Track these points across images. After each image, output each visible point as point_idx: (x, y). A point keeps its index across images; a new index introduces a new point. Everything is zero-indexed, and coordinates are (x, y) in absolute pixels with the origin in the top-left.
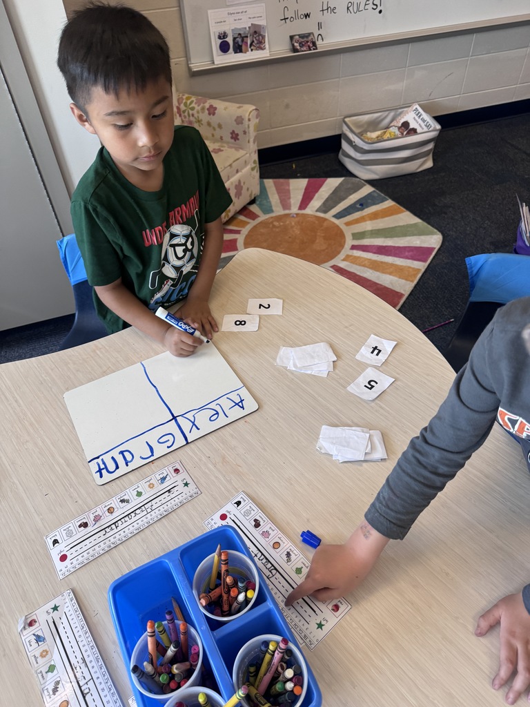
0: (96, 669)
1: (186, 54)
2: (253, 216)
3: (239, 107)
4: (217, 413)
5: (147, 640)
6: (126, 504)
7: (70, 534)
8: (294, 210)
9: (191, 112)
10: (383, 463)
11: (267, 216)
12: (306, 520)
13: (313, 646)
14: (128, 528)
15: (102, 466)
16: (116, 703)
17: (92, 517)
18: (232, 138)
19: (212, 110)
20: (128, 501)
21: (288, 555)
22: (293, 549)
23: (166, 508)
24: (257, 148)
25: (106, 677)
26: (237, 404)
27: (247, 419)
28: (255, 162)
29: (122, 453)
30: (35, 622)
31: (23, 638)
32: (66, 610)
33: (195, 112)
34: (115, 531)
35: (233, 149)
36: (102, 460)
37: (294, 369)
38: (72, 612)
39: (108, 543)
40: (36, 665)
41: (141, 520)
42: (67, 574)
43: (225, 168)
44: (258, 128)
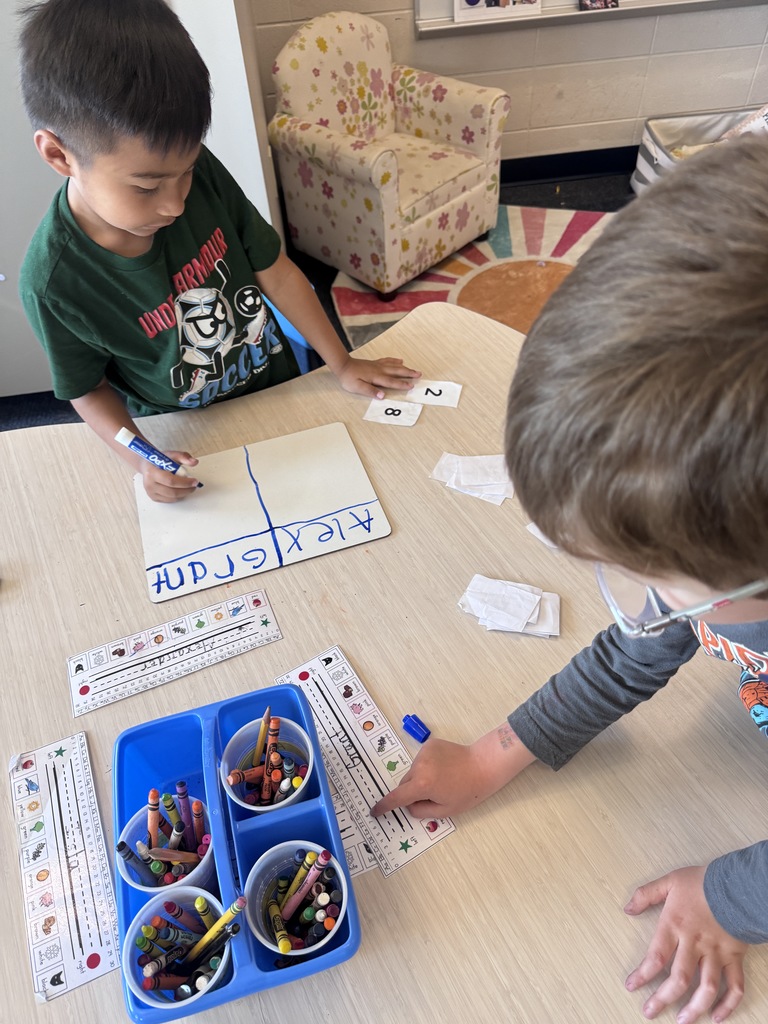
0: (91, 839)
1: (414, 5)
2: (480, 259)
3: (481, 92)
4: (332, 532)
5: (147, 814)
6: (180, 634)
7: (99, 661)
8: (545, 255)
9: (409, 94)
10: (551, 642)
11: (502, 261)
12: (417, 701)
13: (389, 872)
14: (175, 667)
15: (163, 578)
16: (107, 887)
17: (132, 644)
18: (464, 138)
19: (440, 94)
20: (183, 631)
21: (382, 741)
22: (390, 735)
23: (231, 649)
24: (500, 159)
25: (102, 853)
26: (362, 523)
27: (370, 547)
28: (493, 178)
29: (192, 564)
30: (32, 764)
31: (13, 781)
32: (73, 758)
33: (414, 94)
34: (158, 667)
35: (463, 156)
36: (165, 570)
37: (454, 487)
38: (79, 761)
39: (144, 681)
40: (20, 818)
41: (194, 660)
42: (84, 711)
43: (445, 183)
44: (505, 127)
